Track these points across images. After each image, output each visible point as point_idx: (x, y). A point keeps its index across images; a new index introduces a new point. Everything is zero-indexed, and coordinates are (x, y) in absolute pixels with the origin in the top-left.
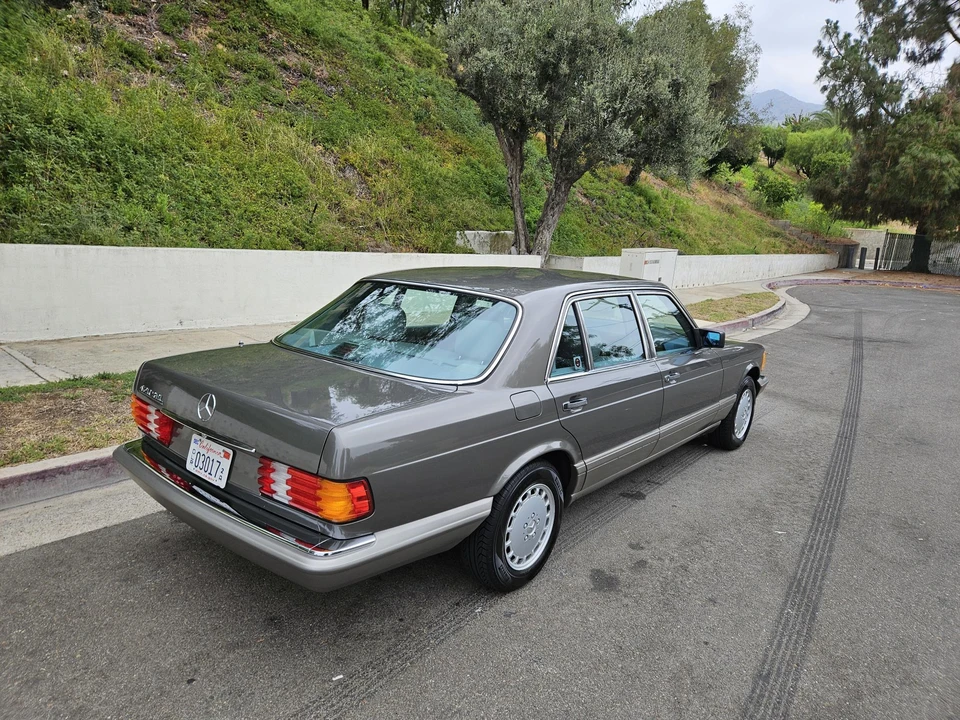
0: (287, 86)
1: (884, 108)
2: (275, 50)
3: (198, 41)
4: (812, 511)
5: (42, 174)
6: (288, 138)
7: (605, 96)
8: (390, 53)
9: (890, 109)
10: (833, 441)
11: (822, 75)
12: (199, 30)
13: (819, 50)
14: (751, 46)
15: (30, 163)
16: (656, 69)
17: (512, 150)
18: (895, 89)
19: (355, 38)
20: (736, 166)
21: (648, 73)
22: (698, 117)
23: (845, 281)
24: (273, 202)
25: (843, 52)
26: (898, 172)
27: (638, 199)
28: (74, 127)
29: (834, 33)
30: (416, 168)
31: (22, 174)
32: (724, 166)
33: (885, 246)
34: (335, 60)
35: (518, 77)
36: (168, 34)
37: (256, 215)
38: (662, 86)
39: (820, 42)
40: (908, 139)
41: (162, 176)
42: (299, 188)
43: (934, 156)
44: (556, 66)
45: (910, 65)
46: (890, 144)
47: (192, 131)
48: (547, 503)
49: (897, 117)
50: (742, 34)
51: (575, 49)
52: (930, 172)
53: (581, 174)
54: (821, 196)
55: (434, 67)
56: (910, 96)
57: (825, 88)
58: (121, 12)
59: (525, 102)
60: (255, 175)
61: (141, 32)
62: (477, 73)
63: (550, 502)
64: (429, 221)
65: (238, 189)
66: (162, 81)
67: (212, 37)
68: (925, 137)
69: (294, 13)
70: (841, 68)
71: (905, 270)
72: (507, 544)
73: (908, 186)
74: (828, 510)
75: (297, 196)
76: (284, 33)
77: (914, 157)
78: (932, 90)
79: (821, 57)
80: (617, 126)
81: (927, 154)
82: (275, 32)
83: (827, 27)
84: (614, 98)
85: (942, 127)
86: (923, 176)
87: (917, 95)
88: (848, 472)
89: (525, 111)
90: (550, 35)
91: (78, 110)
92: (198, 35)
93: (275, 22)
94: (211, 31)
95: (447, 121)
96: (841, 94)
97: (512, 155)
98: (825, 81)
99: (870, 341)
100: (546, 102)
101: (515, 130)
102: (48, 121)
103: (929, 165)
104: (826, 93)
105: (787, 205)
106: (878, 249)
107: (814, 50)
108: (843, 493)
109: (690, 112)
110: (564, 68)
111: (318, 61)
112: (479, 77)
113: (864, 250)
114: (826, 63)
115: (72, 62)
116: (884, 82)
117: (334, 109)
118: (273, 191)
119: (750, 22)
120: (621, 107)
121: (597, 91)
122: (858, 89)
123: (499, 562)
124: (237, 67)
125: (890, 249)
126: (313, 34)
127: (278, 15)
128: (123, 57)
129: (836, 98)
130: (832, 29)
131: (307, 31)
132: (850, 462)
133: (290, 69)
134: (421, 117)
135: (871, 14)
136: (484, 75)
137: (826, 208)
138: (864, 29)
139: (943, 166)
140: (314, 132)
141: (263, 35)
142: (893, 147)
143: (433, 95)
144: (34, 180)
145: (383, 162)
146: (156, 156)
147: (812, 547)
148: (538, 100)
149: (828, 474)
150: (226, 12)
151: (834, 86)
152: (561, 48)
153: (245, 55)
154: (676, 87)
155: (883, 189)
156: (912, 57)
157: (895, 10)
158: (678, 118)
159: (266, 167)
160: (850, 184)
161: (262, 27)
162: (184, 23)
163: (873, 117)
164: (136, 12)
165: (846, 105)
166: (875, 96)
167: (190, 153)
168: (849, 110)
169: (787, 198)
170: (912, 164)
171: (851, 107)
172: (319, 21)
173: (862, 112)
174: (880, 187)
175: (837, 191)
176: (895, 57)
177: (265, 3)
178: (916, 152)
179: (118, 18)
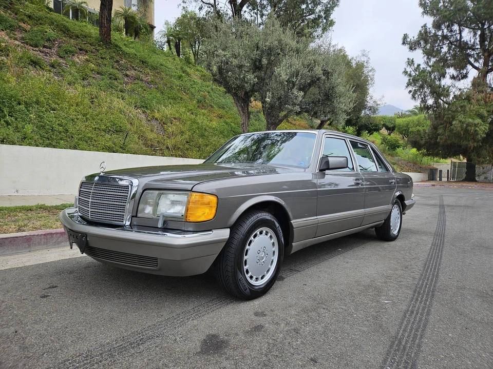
0: (127, 83)
1: (441, 100)
2: (123, 68)
3: (79, 62)
4: (414, 287)
6: (118, 103)
7: (287, 74)
8: (188, 74)
9: (445, 100)
10: (429, 248)
11: (408, 85)
12: (80, 57)
13: (405, 72)
14: (370, 68)
16: (314, 63)
17: (243, 110)
18: (446, 92)
19: (169, 67)
20: (370, 132)
21: (310, 64)
22: (341, 89)
23: (433, 185)
24: (103, 133)
25: (417, 73)
26: (453, 130)
29: (412, 64)
30: (194, 122)
32: (365, 132)
33: (451, 169)
34: (156, 75)
35: (240, 67)
36: (62, 57)
37: (91, 139)
38: (318, 71)
39: (405, 69)
40: (456, 114)
41: (32, 115)
42: (120, 127)
43: (470, 120)
44: (260, 61)
45: (453, 81)
46: (447, 116)
47: (58, 96)
49: (449, 104)
50: (365, 64)
51: (270, 51)
52: (469, 128)
53: (281, 121)
54: (416, 144)
56: (454, 93)
57: (410, 92)
58: (36, 46)
59: (245, 80)
60: (94, 119)
61: (46, 56)
64: (199, 147)
65: (81, 125)
66: (47, 74)
67: (87, 60)
68: (464, 112)
69: (136, 53)
70: (417, 80)
71: (464, 181)
73: (458, 135)
74: (426, 286)
76: (129, 62)
77: (460, 121)
78: (465, 90)
79: (407, 76)
80: (295, 91)
81: (467, 119)
82: (124, 60)
83: (408, 62)
84: (292, 76)
85: (472, 107)
86: (466, 131)
87: (458, 93)
88: (439, 264)
89: (246, 85)
92: (79, 59)
93: (125, 56)
94: (88, 57)
95: (215, 104)
96: (419, 93)
97: (243, 112)
98: (410, 88)
99: (449, 206)
100: (256, 80)
101: (243, 98)
103: (468, 125)
104: (411, 93)
105: (398, 150)
106: (448, 171)
107: (403, 73)
108: (437, 276)
109: (335, 85)
110: (265, 61)
111: (147, 75)
113: (441, 171)
114: (409, 80)
116: (440, 87)
117: (151, 94)
118: (103, 127)
119: (369, 58)
120: (296, 81)
121: (282, 72)
122: (427, 91)
124: (98, 73)
125: (454, 171)
127: (127, 53)
128: (29, 64)
129: (416, 95)
130: (410, 62)
131: (142, 61)
132: (441, 258)
133: (129, 76)
134: (201, 101)
135: (430, 57)
136: (223, 67)
137: (418, 150)
138: (427, 63)
139: (476, 125)
140: (136, 102)
141: (117, 61)
142: (449, 118)
143: (209, 92)
145: (175, 118)
148: (251, 77)
149: (425, 264)
150: (98, 51)
151: (415, 90)
152: (262, 51)
153: (104, 69)
155: (446, 139)
156: (453, 77)
158: (329, 89)
160: (429, 138)
161: (118, 58)
162: (73, 53)
163: (437, 104)
164: (44, 47)
165: (422, 99)
166: (436, 94)
167: (53, 105)
168: (424, 101)
169: (398, 147)
170: (460, 125)
171: (425, 99)
172: (151, 58)
173: (430, 102)
174: (445, 138)
175: (423, 142)
176: (444, 77)
177: (120, 48)
178: (461, 119)
179: (34, 49)
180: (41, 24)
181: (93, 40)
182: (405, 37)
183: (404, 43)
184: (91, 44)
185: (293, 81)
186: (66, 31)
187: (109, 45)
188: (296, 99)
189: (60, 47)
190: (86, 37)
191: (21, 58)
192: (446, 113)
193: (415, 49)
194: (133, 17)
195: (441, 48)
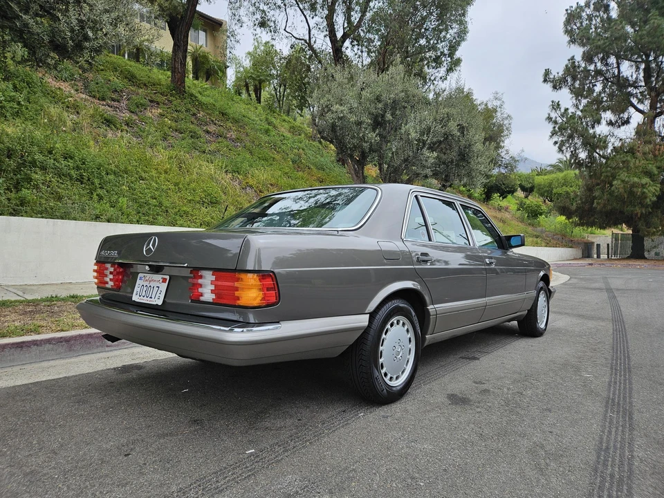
0: (210, 142)
1: (597, 153)
2: (201, 123)
3: (153, 116)
4: (609, 365)
5: (43, 184)
6: (209, 169)
7: (416, 132)
8: (274, 127)
9: (601, 153)
10: (611, 333)
12: (153, 111)
13: (549, 119)
14: (506, 116)
15: (34, 176)
16: (448, 117)
17: (357, 173)
18: (603, 142)
19: (253, 118)
20: (504, 194)
21: (443, 119)
23: (590, 264)
24: (198, 206)
25: (565, 119)
26: (613, 191)
28: (68, 156)
29: (558, 108)
31: (29, 183)
32: (496, 195)
33: (612, 242)
34: (240, 129)
35: (359, 124)
36: (133, 112)
37: (186, 213)
38: (453, 127)
39: (549, 114)
40: (617, 171)
41: (124, 187)
42: (215, 198)
43: (636, 179)
44: (383, 116)
45: (610, 128)
46: (605, 174)
47: (146, 163)
48: (409, 336)
49: (607, 158)
50: (498, 109)
51: (395, 105)
52: (635, 190)
54: (564, 211)
55: (303, 135)
56: (613, 144)
57: (556, 143)
58: (103, 99)
59: (364, 139)
60: (186, 189)
61: (116, 111)
62: (333, 123)
63: (411, 335)
65: (175, 198)
66: (127, 136)
67: (162, 115)
68: (628, 169)
69: (214, 103)
70: (565, 129)
71: (629, 258)
72: (381, 360)
73: (620, 199)
74: (621, 365)
75: (214, 203)
76: (208, 114)
77: (623, 181)
78: (627, 141)
79: (551, 123)
80: (426, 152)
81: (631, 178)
82: (202, 113)
83: (553, 105)
84: (422, 134)
85: (637, 162)
86: (631, 193)
87: (618, 144)
88: (627, 347)
89: (365, 145)
90: (378, 99)
91: (71, 147)
92: (155, 112)
93: (202, 108)
94: (161, 111)
95: (313, 164)
96: (567, 145)
97: (357, 176)
98: (555, 138)
99: (618, 290)
100: (378, 138)
101: (358, 160)
102: (50, 152)
103: (633, 185)
104: (557, 145)
105: (541, 218)
106: (608, 245)
107: (546, 119)
108: (629, 357)
109: (473, 143)
110: (389, 116)
111: (229, 130)
112: (333, 126)
113: (598, 246)
114: (554, 127)
115: (69, 123)
116: (595, 137)
117: (239, 155)
118: (198, 199)
119: (503, 102)
120: (427, 139)
121: (411, 129)
122: (578, 142)
123: (377, 374)
124: (176, 131)
125: (616, 245)
126: (226, 115)
127: (204, 104)
128: (103, 122)
129: (564, 148)
130: (556, 106)
131: (222, 113)
132: (627, 342)
133: (211, 133)
134: (296, 161)
135: (580, 98)
136: (337, 123)
137: (568, 218)
138: (577, 106)
139: (643, 186)
140: (226, 166)
141: (194, 115)
142: (607, 176)
143: (303, 150)
144: (36, 187)
145: (272, 185)
146: (121, 176)
147: (615, 383)
148: (373, 136)
149: (613, 348)
150: (171, 102)
151: (562, 141)
152: (386, 105)
153: (182, 125)
154: (462, 129)
155: (605, 203)
156: (610, 123)
157: (595, 94)
158: (465, 147)
159: (193, 185)
160: (582, 203)
161: (194, 110)
162: (144, 107)
163: (591, 159)
164: (113, 100)
165: (572, 152)
166: (590, 145)
167: (143, 175)
168: (574, 155)
169: (541, 214)
170: (622, 186)
171: (575, 153)
172: (230, 108)
173: (583, 155)
174: (603, 202)
175: (574, 207)
176: (599, 123)
177: (196, 97)
178: (624, 178)
179: (101, 102)
180: (102, 70)
181: (164, 89)
182: (547, 73)
183: (545, 81)
184: (162, 94)
185: (424, 140)
186: (131, 78)
187: (183, 95)
188: (426, 161)
189: (128, 100)
190: (154, 85)
191: (92, 116)
192: (603, 170)
193: (560, 88)
194: (205, 57)
195: (594, 86)
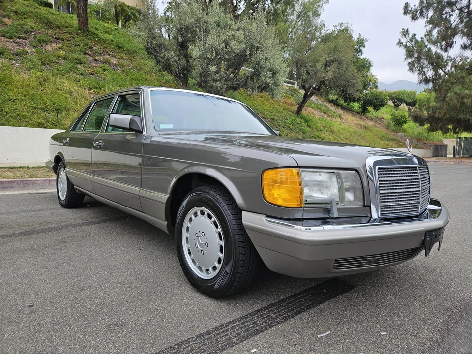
0: (91, 67)
1: (443, 71)
3: (50, 49)
11: (407, 57)
12: (53, 45)
13: (400, 43)
20: (377, 107)
24: (40, 111)
25: (413, 44)
27: (299, 120)
29: (407, 34)
32: (370, 108)
33: (457, 144)
36: (35, 46)
39: (400, 40)
46: (445, 88)
52: (465, 101)
57: (409, 63)
58: (11, 38)
61: (19, 46)
67: (59, 48)
69: (113, 39)
70: (412, 51)
76: (104, 47)
77: (456, 93)
79: (402, 47)
81: (462, 91)
82: (98, 46)
83: (403, 32)
86: (463, 103)
87: (459, 63)
92: (52, 47)
93: (101, 43)
94: (61, 45)
96: (417, 65)
98: (409, 60)
104: (410, 65)
105: (405, 126)
107: (397, 44)
113: (446, 147)
116: (439, 58)
122: (426, 62)
127: (103, 40)
129: (414, 68)
130: (405, 33)
131: (119, 47)
137: (421, 125)
140: (89, 84)
141: (91, 48)
142: (447, 90)
150: (74, 39)
155: (445, 112)
161: (92, 45)
162: (46, 42)
163: (437, 75)
164: (19, 38)
169: (405, 123)
170: (455, 97)
171: (423, 71)
173: (429, 73)
174: (443, 111)
175: (425, 116)
176: (451, 46)
177: (98, 35)
178: (456, 91)
179: (9, 40)
180: (25, 18)
181: (72, 30)
182: (407, 6)
183: (405, 13)
184: (69, 33)
187: (86, 33)
189: (36, 38)
190: (67, 27)
192: (443, 85)
193: (417, 18)
195: (450, 16)
